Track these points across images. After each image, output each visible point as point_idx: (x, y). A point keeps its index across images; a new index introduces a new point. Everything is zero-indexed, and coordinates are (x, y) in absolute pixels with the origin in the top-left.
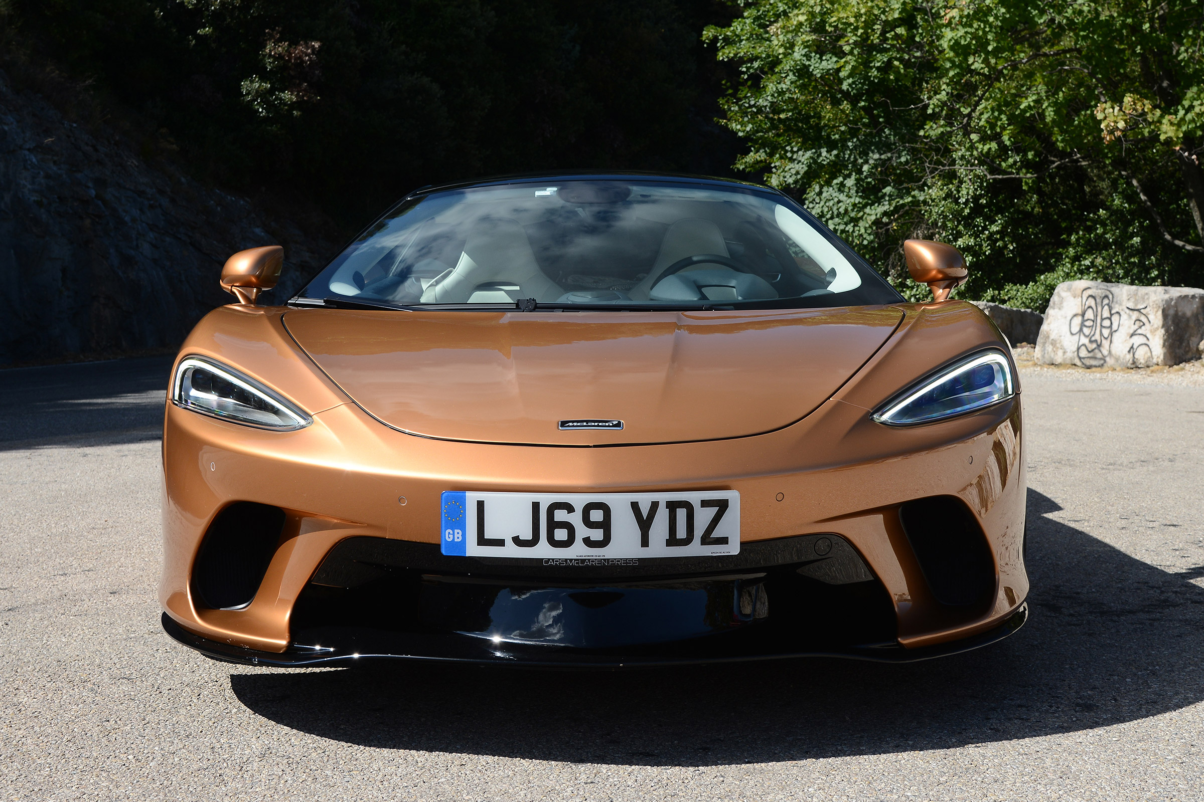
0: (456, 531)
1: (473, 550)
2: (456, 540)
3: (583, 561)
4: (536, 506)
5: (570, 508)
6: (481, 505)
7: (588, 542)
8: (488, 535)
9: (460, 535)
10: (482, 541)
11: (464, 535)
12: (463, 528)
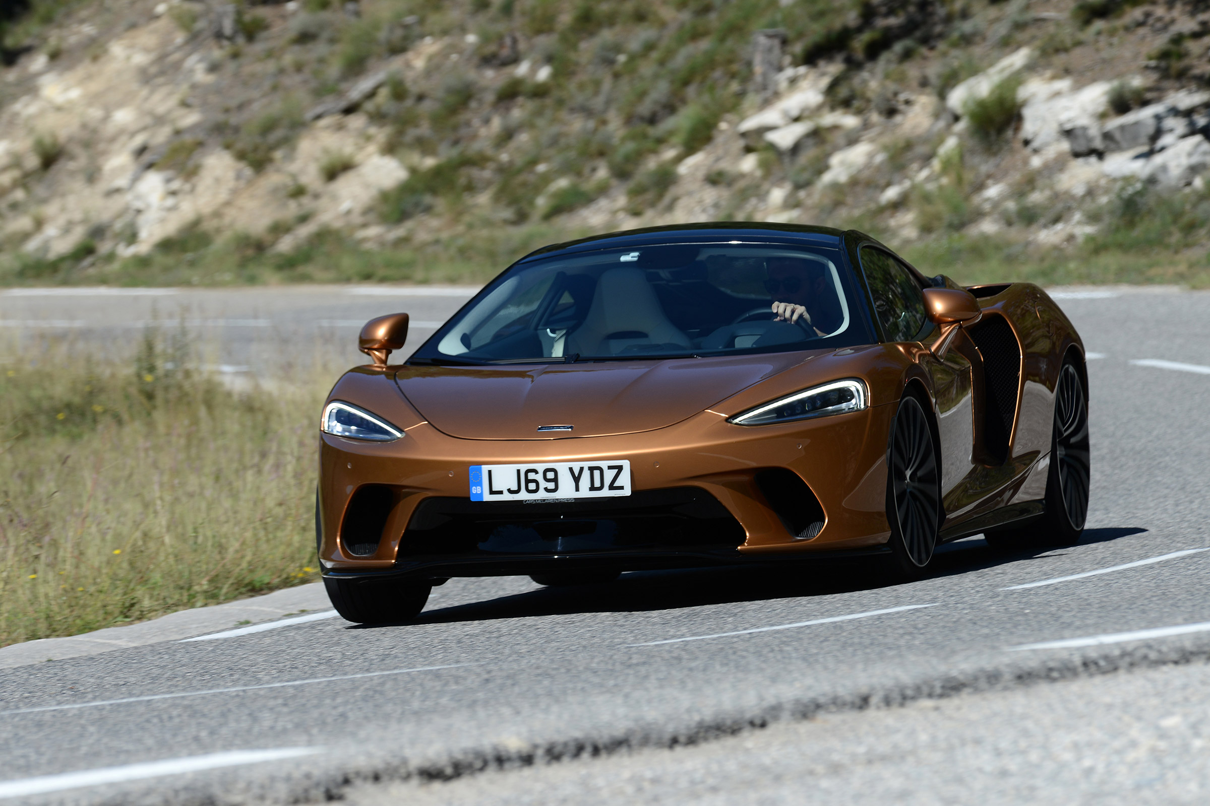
0: (478, 487)
1: (488, 497)
2: (478, 492)
3: (544, 500)
4: (519, 471)
5: (536, 472)
6: (490, 472)
7: (546, 490)
8: (494, 489)
9: (480, 490)
10: (492, 492)
11: (482, 490)
12: (481, 485)
